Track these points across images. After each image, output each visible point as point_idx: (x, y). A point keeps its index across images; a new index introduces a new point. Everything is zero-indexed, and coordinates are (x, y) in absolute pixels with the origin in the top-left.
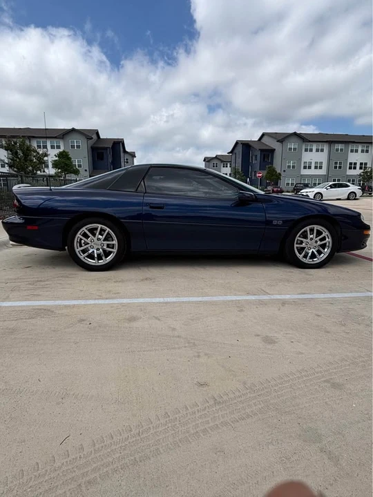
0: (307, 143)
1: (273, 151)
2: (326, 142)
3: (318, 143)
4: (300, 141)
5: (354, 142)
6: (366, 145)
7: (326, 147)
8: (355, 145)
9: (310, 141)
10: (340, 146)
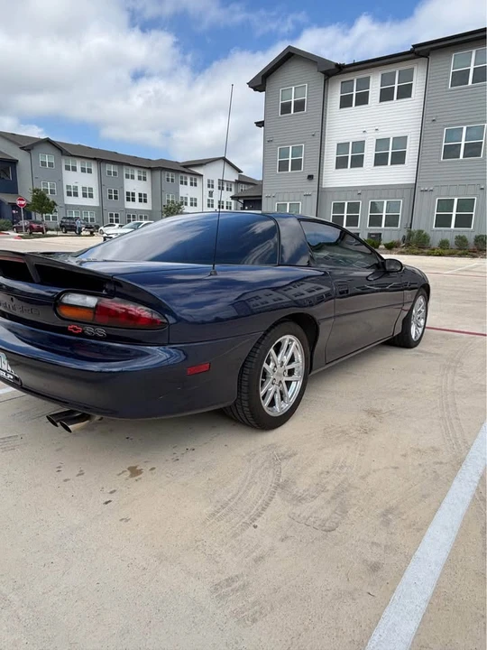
0: (67, 158)
1: (14, 163)
2: (95, 159)
3: (83, 160)
4: (57, 153)
5: (129, 165)
6: (142, 170)
7: (94, 167)
8: (130, 168)
9: (72, 156)
10: (112, 168)
